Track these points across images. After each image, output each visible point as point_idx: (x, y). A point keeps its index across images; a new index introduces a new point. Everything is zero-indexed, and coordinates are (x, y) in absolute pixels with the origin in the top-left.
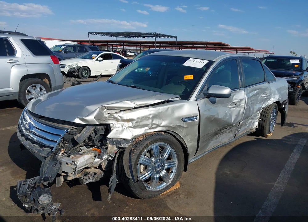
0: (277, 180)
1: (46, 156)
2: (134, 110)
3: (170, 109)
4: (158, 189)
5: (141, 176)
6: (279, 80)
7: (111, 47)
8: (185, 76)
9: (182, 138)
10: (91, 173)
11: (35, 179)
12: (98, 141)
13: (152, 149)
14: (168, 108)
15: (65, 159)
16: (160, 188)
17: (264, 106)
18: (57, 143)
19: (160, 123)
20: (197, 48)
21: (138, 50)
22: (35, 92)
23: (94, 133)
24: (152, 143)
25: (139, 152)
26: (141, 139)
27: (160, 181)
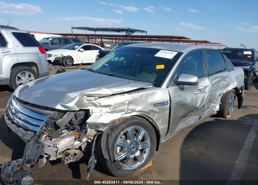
0: (238, 158)
1: (29, 139)
2: (111, 96)
3: (144, 96)
4: (133, 168)
5: (117, 157)
6: (237, 69)
7: (91, 40)
8: (157, 66)
9: (155, 122)
10: (71, 153)
11: (18, 161)
12: (79, 125)
13: (127, 132)
14: (142, 95)
15: (48, 142)
16: (134, 167)
17: (224, 92)
18: (40, 128)
19: (135, 108)
20: (163, 41)
21: (114, 42)
22: (24, 79)
23: (74, 118)
24: (128, 126)
25: (116, 135)
26: (117, 123)
27: (134, 161)
